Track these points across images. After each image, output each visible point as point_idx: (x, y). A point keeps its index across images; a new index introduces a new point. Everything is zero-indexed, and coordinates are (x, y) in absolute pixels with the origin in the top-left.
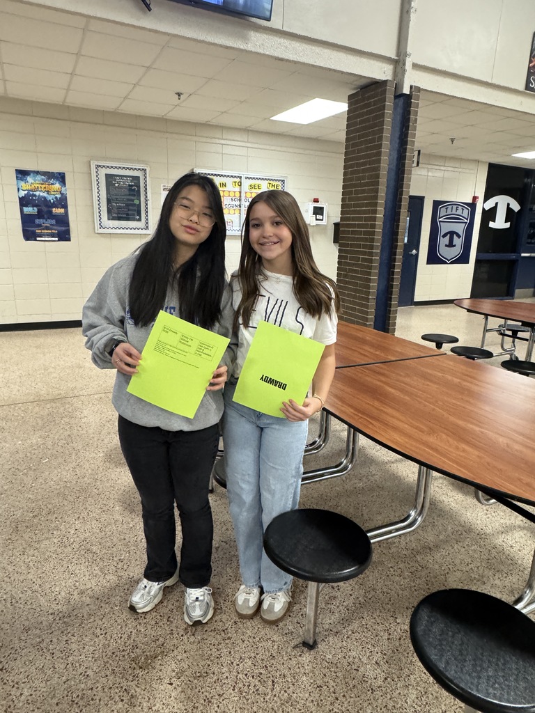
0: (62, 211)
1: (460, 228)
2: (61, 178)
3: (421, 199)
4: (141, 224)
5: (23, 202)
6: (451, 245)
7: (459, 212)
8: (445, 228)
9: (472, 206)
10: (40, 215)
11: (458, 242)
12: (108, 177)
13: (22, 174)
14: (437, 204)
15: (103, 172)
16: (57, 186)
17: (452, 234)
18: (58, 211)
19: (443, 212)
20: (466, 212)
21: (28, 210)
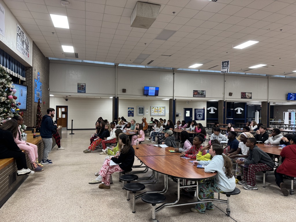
0: (133, 113)
1: (202, 114)
2: (133, 108)
3: (192, 108)
4: (143, 114)
5: (128, 112)
6: (200, 117)
7: (201, 110)
8: (198, 114)
9: (204, 109)
10: (130, 113)
11: (202, 116)
12: (139, 108)
13: (129, 108)
14: (195, 109)
15: (138, 107)
16: (133, 109)
17: (200, 115)
18: (132, 113)
19: (197, 111)
20: (202, 111)
21: (129, 113)
